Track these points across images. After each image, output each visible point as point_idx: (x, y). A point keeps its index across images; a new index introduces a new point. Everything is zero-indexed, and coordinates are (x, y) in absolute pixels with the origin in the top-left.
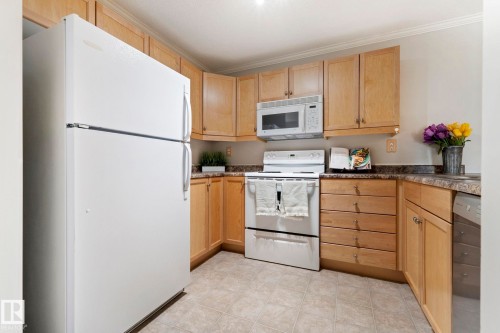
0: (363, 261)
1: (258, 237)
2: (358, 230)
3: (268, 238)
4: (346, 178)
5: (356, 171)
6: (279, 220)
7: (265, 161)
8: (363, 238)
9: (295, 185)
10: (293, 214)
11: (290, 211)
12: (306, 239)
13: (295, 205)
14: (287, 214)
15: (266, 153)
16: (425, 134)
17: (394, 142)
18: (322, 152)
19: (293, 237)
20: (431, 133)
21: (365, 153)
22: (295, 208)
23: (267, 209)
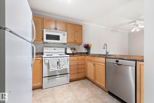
0: (79, 77)
1: (48, 79)
2: (78, 69)
3: (53, 79)
4: (76, 56)
5: (73, 54)
6: (57, 71)
7: (44, 51)
8: (79, 71)
9: (63, 59)
10: (63, 68)
11: (62, 67)
12: (66, 75)
13: (64, 65)
14: (61, 69)
15: (44, 48)
16: (85, 46)
17: (79, 47)
18: (64, 48)
19: (62, 76)
20: (86, 46)
21: (75, 49)
22: (63, 66)
23: (54, 68)
